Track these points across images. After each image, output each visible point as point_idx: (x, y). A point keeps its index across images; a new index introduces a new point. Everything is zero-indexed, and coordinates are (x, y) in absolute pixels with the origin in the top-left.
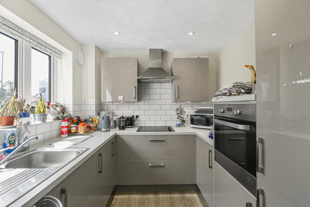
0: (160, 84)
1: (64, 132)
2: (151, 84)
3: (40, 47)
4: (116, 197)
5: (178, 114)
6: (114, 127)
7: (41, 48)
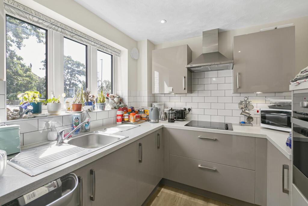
0: (217, 71)
1: (119, 120)
2: (206, 72)
3: (102, 49)
4: (163, 189)
5: (242, 108)
6: (165, 119)
7: (104, 50)
